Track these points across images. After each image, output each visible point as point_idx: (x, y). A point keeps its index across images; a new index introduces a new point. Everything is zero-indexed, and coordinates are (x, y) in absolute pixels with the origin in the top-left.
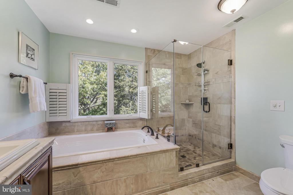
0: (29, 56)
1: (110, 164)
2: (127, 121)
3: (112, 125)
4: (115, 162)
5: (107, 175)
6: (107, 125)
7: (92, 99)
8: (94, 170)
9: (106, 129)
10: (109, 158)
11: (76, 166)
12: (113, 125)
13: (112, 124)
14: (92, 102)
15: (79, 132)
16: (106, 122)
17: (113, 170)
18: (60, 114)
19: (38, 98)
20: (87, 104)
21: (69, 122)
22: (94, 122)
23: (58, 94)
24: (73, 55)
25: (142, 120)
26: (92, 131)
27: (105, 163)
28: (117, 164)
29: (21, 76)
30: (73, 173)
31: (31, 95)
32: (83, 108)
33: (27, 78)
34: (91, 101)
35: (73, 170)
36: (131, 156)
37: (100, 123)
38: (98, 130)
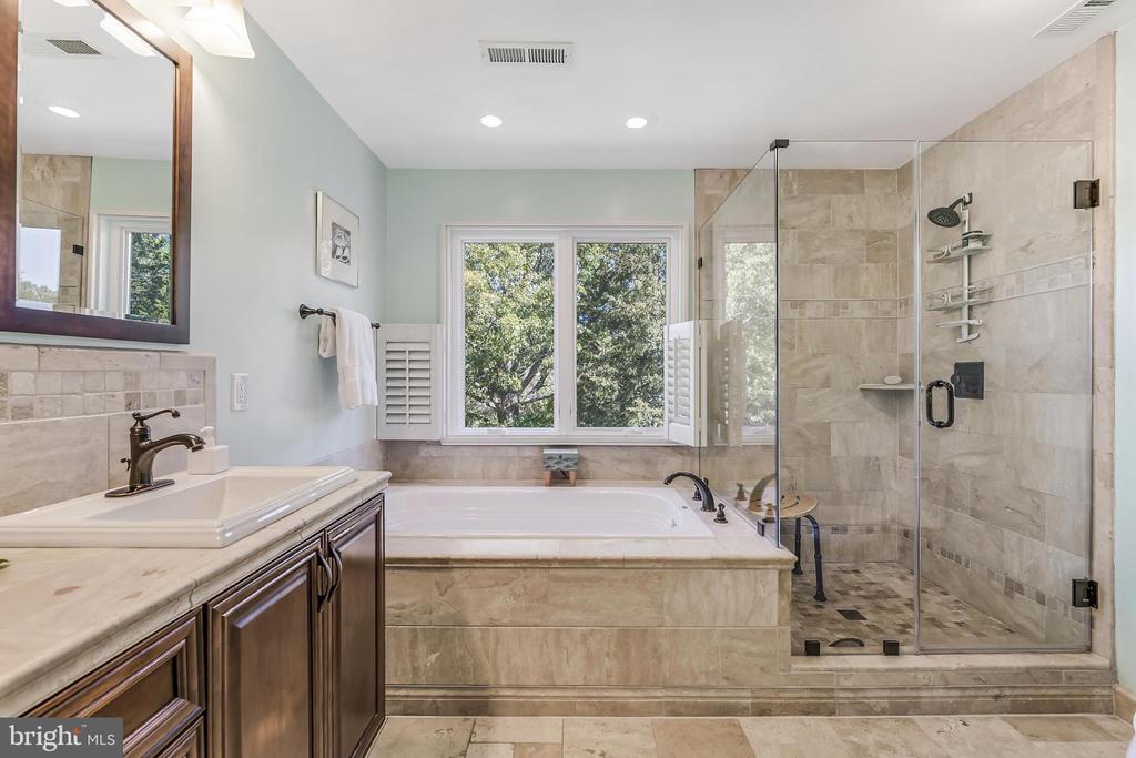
0: (339, 252)
1: (538, 577)
2: (624, 453)
3: (566, 463)
4: (551, 572)
5: (528, 609)
6: (551, 463)
7: (527, 372)
8: (492, 586)
9: (547, 474)
10: (534, 558)
11: (443, 564)
12: (570, 463)
13: (567, 460)
14: (525, 384)
15: (467, 479)
16: (546, 452)
17: (544, 598)
18: (414, 420)
19: (357, 369)
20: (510, 390)
21: (438, 443)
22: (510, 449)
23: (407, 357)
24: (449, 229)
25: (681, 454)
26: (504, 479)
27: (524, 568)
28: (558, 579)
29: (320, 312)
30: (437, 583)
31: (343, 361)
32: (497, 405)
33: (334, 316)
34: (524, 378)
35: (436, 575)
36: (604, 561)
37: (528, 453)
38: (522, 479)
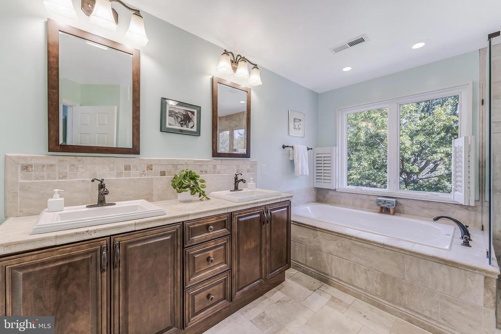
0: (297, 127)
1: (347, 242)
3: (388, 204)
4: (352, 241)
6: (380, 203)
7: (423, 164)
8: (330, 240)
9: (379, 208)
11: (314, 228)
12: (390, 205)
13: (389, 203)
15: (345, 205)
16: (379, 198)
17: (349, 250)
18: (325, 181)
19: (300, 164)
21: (335, 190)
22: (365, 196)
23: (323, 159)
26: (361, 207)
27: (342, 237)
28: (355, 244)
29: (288, 146)
30: (313, 234)
31: (296, 161)
32: (405, 179)
33: (293, 147)
35: (313, 231)
36: (374, 242)
37: (372, 198)
38: (370, 208)
